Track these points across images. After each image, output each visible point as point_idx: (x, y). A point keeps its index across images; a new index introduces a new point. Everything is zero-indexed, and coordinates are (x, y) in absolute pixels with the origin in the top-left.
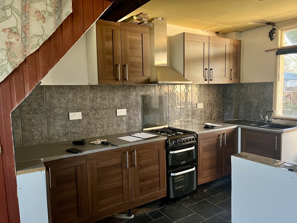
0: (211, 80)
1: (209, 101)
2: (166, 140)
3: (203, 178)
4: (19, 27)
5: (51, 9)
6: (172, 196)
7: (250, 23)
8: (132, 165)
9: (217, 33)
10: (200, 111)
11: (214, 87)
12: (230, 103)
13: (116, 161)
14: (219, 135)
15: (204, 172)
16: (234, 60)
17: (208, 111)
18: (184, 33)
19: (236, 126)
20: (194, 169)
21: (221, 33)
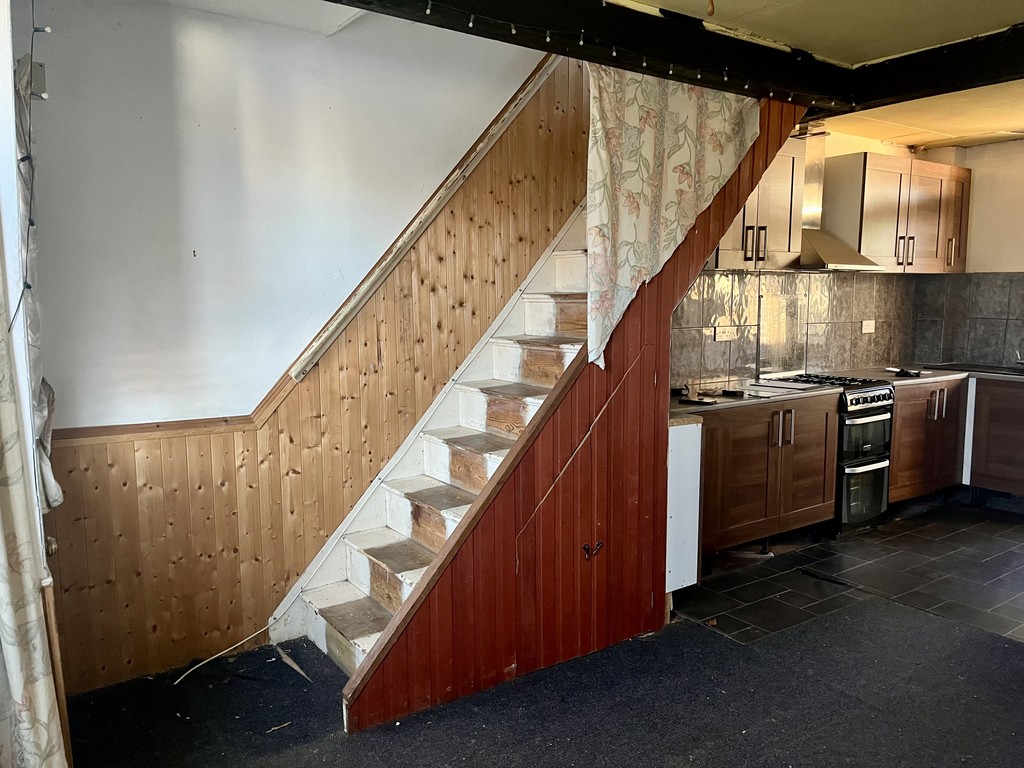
0: (911, 264)
1: (887, 316)
2: (841, 394)
3: (900, 487)
4: (693, 164)
5: (728, 129)
6: (845, 520)
7: (1004, 132)
8: (786, 442)
9: (912, 148)
10: (867, 339)
11: (897, 281)
12: (934, 322)
13: (760, 430)
14: (933, 393)
15: (900, 474)
16: (955, 215)
17: (882, 342)
18: (866, 154)
19: (964, 375)
20: (886, 463)
21: (922, 148)
